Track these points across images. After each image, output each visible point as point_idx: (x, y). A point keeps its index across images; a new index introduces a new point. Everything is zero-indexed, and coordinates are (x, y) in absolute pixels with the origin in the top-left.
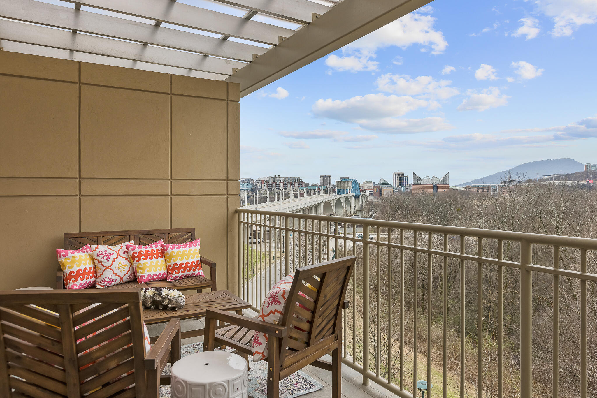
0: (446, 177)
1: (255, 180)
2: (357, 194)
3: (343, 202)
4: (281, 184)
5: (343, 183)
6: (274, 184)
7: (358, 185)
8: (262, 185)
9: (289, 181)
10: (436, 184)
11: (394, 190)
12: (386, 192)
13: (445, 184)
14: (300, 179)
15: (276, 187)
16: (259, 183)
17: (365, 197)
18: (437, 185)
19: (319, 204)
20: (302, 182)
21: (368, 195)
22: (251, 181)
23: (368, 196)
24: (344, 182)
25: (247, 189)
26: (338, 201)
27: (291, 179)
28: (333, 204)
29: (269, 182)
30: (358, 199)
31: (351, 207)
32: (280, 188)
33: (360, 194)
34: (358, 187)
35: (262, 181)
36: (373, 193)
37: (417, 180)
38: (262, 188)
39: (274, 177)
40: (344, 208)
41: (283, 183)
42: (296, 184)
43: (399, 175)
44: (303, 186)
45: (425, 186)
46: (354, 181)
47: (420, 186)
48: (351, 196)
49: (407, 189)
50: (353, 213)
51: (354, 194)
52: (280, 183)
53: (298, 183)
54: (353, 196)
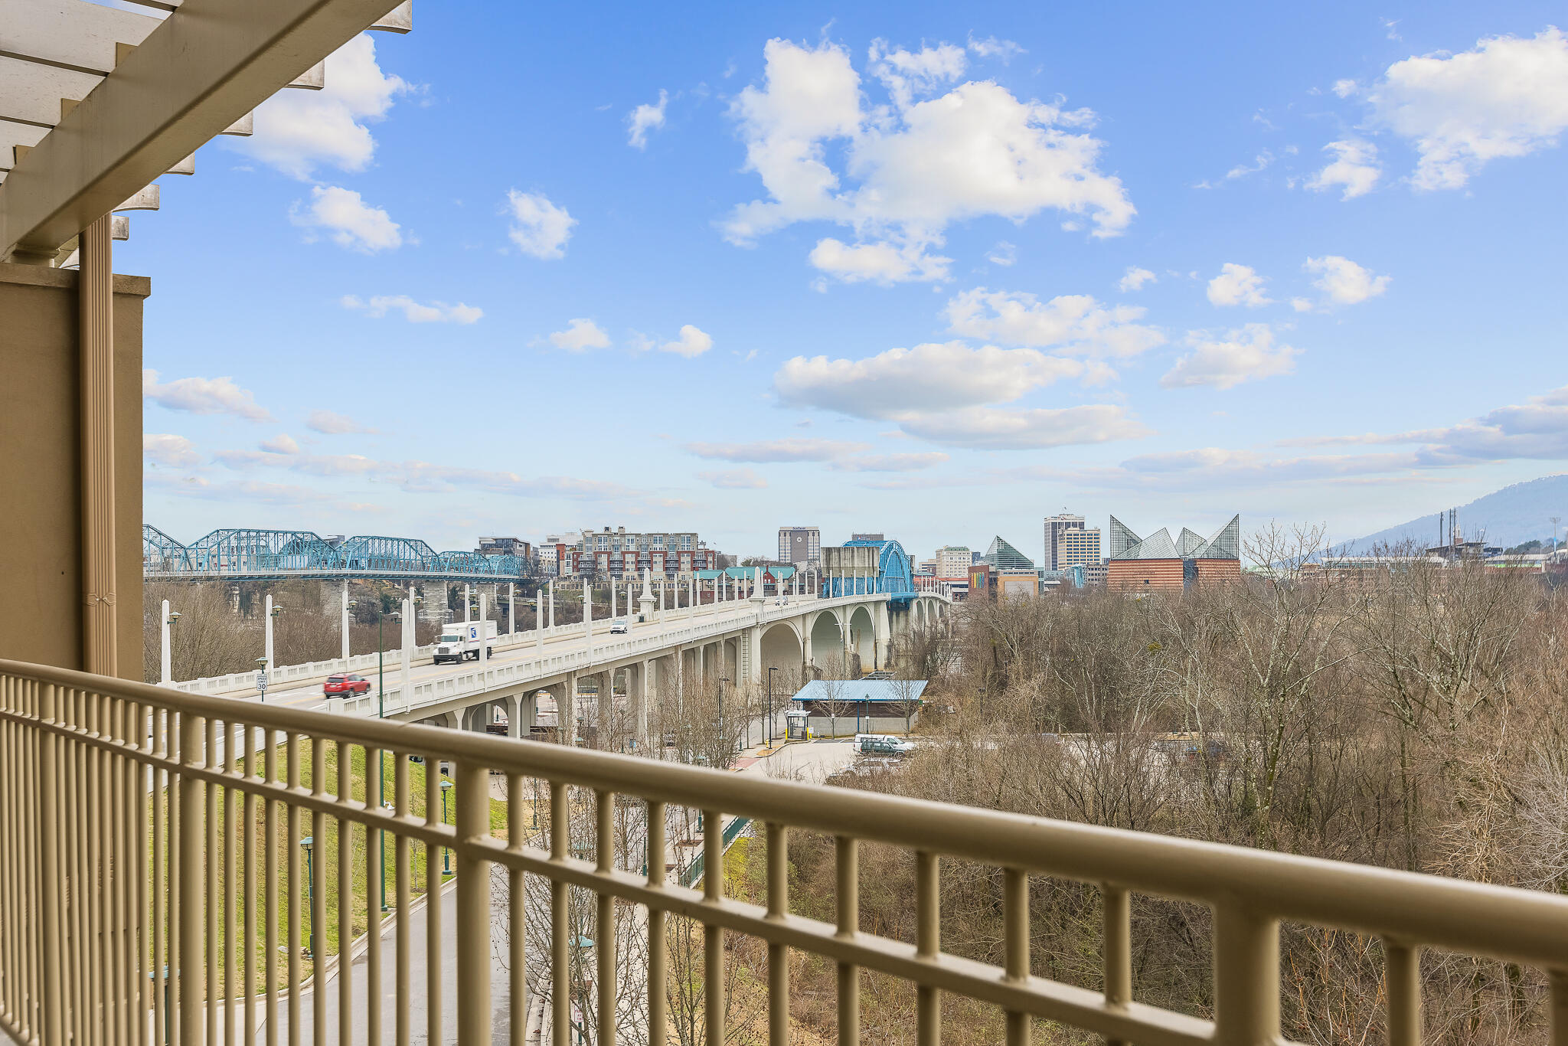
0: (1230, 533)
1: (534, 544)
2: (901, 594)
3: (845, 621)
4: (630, 558)
5: (849, 555)
6: (604, 559)
7: (905, 563)
8: (558, 562)
9: (658, 546)
10: (1191, 557)
11: (1041, 580)
12: (1011, 585)
13: (1227, 560)
14: (700, 541)
15: (610, 569)
16: (547, 554)
17: (937, 606)
18: (1194, 561)
19: (747, 631)
20: (707, 552)
21: (949, 598)
22: (519, 549)
23: (946, 604)
24: (853, 552)
25: (503, 576)
26: (825, 623)
27: (666, 540)
28: (804, 631)
29: (585, 553)
30: (907, 615)
31: (876, 644)
32: (625, 574)
33: (912, 594)
34: (907, 570)
35: (561, 548)
36: (966, 590)
37: (1124, 544)
38: (558, 573)
39: (602, 531)
40: (848, 647)
41: (637, 554)
42: (686, 559)
43: (1068, 525)
44: (710, 566)
45: (1152, 566)
46: (891, 547)
47: (1137, 567)
48: (877, 603)
49: (1091, 577)
50: (886, 667)
51: (889, 597)
52: (623, 553)
53: (692, 554)
54: (884, 601)
